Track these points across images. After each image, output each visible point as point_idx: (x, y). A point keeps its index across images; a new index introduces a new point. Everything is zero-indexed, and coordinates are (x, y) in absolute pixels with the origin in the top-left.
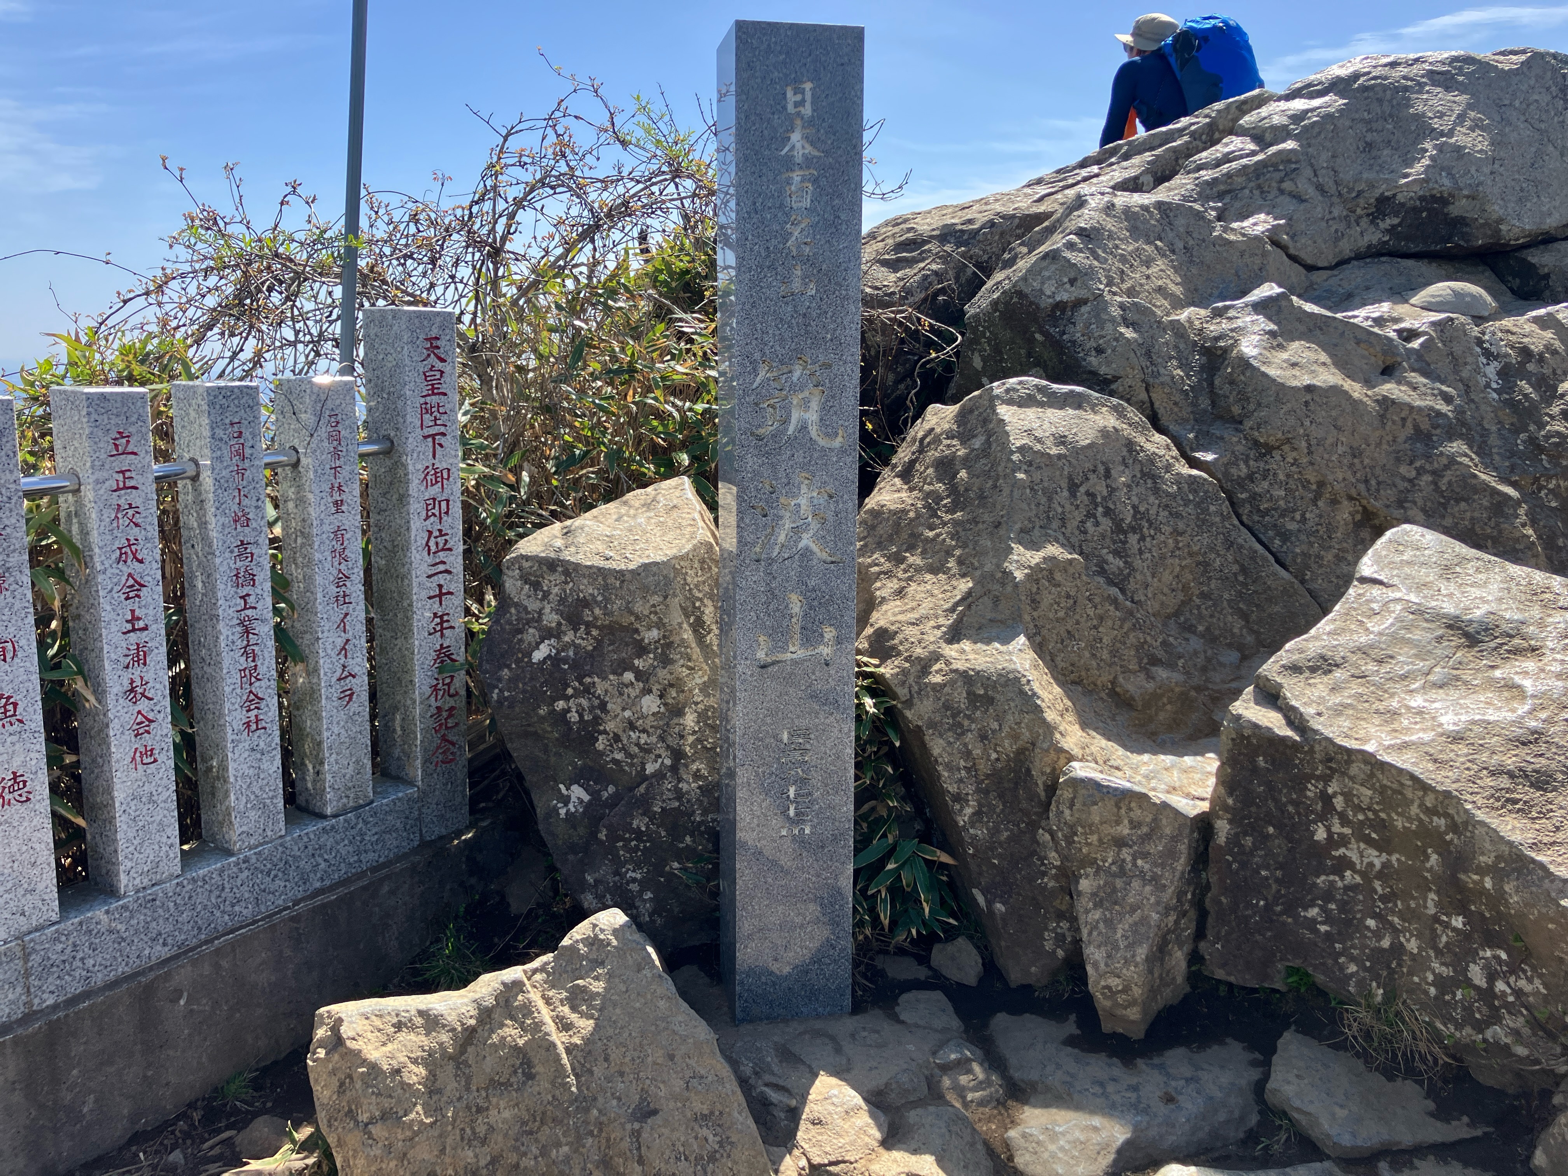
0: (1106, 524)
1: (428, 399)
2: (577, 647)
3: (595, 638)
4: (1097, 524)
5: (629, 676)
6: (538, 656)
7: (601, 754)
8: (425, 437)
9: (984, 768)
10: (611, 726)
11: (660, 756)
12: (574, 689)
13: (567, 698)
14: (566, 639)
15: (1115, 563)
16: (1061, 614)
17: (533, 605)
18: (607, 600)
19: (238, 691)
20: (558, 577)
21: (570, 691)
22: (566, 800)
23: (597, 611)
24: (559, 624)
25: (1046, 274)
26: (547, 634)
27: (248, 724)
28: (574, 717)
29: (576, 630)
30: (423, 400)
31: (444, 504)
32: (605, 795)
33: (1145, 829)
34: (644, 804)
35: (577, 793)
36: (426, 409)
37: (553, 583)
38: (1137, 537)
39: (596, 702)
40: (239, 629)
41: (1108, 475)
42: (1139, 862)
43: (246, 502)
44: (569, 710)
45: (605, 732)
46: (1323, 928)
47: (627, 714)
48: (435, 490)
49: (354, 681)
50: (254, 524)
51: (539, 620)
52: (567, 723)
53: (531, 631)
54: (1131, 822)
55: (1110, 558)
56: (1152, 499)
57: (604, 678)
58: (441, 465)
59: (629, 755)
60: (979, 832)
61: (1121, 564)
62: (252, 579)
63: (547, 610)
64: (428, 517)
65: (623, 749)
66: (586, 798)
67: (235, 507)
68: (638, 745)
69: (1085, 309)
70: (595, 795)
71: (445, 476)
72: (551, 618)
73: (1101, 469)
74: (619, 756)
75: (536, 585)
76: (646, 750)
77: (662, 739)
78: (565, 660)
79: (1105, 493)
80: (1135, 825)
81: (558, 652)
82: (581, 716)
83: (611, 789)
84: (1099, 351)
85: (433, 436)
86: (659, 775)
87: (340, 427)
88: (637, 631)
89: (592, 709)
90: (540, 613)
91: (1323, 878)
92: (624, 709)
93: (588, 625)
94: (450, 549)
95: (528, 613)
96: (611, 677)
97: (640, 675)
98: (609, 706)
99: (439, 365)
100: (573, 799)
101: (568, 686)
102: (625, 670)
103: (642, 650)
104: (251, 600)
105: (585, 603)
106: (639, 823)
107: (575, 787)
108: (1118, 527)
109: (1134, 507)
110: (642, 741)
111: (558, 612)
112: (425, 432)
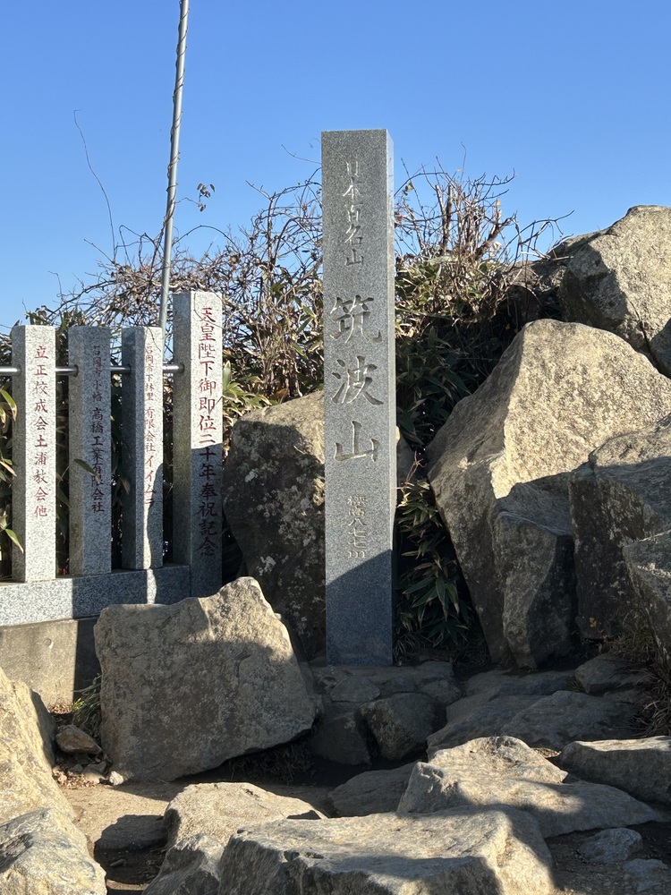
0: (579, 400)
1: (204, 342)
2: (268, 472)
3: (277, 467)
4: (573, 400)
5: (294, 488)
6: (249, 478)
7: (282, 536)
8: (202, 363)
9: (470, 525)
10: (286, 518)
11: (310, 535)
12: (268, 498)
13: (263, 503)
14: (263, 468)
15: (582, 424)
16: (537, 449)
17: (247, 449)
18: (282, 443)
19: (90, 487)
20: (257, 432)
21: (265, 499)
22: (263, 566)
23: (277, 450)
24: (259, 459)
25: (584, 259)
26: (255, 465)
27: (94, 507)
28: (267, 514)
29: (268, 462)
30: (200, 342)
31: (211, 402)
32: (284, 561)
33: (534, 544)
34: (300, 562)
35: (270, 561)
36: (202, 347)
37: (256, 437)
38: (602, 409)
39: (278, 505)
40: (93, 454)
41: (585, 372)
42: (531, 563)
43: (100, 388)
44: (264, 511)
45: (283, 523)
46: (620, 593)
47: (293, 510)
48: (206, 394)
49: (154, 495)
50: (104, 400)
51: (249, 458)
52: (264, 518)
53: (245, 464)
54: (527, 540)
55: (580, 420)
56: (617, 388)
57: (283, 490)
58: (210, 380)
59: (295, 536)
60: (470, 565)
61: (588, 424)
62: (101, 429)
63: (253, 451)
64: (201, 408)
65: (292, 532)
66: (274, 563)
67: (94, 390)
68: (299, 528)
69: (605, 279)
70: (278, 561)
71: (213, 384)
72: (255, 456)
73: (580, 368)
74: (290, 537)
75: (248, 438)
76: (303, 531)
77: (311, 524)
78: (262, 481)
79: (581, 383)
80: (529, 543)
81: (259, 477)
82: (271, 513)
83: (287, 557)
84: (611, 304)
85: (206, 363)
86: (310, 546)
88: (297, 460)
89: (276, 508)
90: (250, 453)
91: (618, 563)
92: (292, 507)
93: (274, 459)
94: (215, 428)
95: (244, 453)
96: (286, 489)
97: (300, 487)
98: (285, 506)
99: (211, 323)
100: (267, 565)
101: (264, 496)
102: (293, 485)
103: (300, 471)
104: (100, 440)
105: (271, 446)
106: (298, 573)
107: (268, 558)
108: (588, 403)
109: (602, 392)
110: (301, 526)
111: (258, 452)
112: (202, 360)
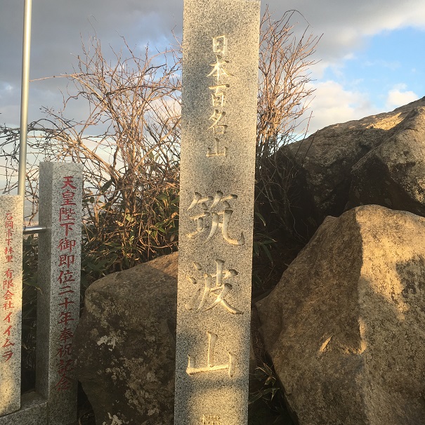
1: (65, 207)
3: (125, 337)
5: (141, 359)
8: (62, 225)
10: (132, 386)
11: (154, 407)
12: (115, 362)
14: (112, 335)
17: (97, 315)
20: (108, 302)
22: (110, 422)
23: (126, 322)
26: (103, 332)
28: (114, 377)
29: (116, 331)
30: (61, 207)
31: (71, 258)
35: (115, 419)
36: (63, 211)
37: (106, 305)
44: (112, 374)
45: (128, 388)
47: (140, 380)
48: (66, 251)
49: (12, 347)
51: (99, 323)
52: (111, 380)
53: (95, 330)
57: (129, 359)
58: (70, 239)
59: (140, 403)
63: (103, 319)
64: (61, 264)
65: (137, 399)
66: (120, 423)
71: (73, 244)
72: (104, 323)
74: (136, 402)
77: (156, 397)
81: (108, 342)
82: (118, 377)
85: (67, 224)
86: (154, 417)
87: (13, 220)
88: (145, 335)
90: (100, 320)
92: (138, 377)
94: (74, 280)
96: (133, 359)
97: (146, 360)
99: (72, 190)
100: (114, 422)
102: (139, 356)
103: (147, 346)
107: (115, 416)
110: (146, 397)
111: (108, 321)
112: (62, 222)
